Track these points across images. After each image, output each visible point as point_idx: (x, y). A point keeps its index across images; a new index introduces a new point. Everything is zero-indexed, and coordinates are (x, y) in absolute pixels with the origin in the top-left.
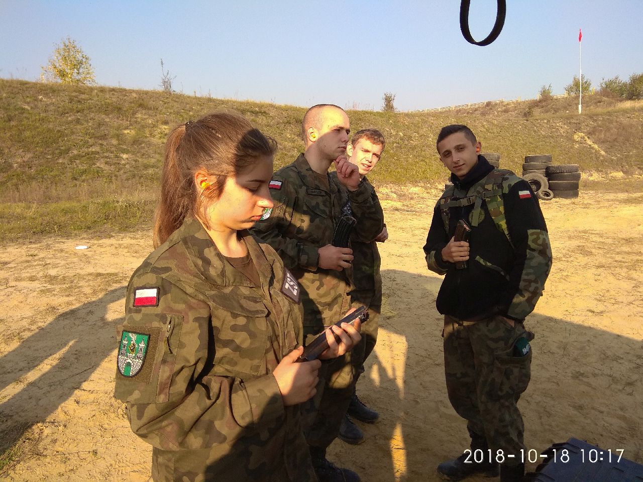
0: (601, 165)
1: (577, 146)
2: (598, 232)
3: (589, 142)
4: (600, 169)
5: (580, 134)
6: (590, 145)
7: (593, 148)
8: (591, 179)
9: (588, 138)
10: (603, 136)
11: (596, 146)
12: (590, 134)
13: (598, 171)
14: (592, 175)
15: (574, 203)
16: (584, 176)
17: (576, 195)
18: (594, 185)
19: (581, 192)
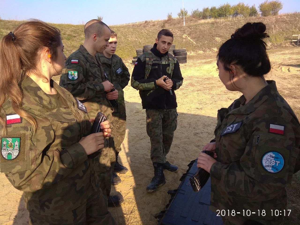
0: (195, 48)
1: (184, 40)
2: (196, 76)
3: (189, 38)
4: (194, 50)
5: (185, 35)
6: (189, 40)
8: (191, 54)
9: (189, 37)
10: (194, 35)
11: (192, 40)
12: (189, 35)
13: (193, 51)
14: (191, 53)
15: (185, 65)
16: (188, 53)
17: (186, 62)
18: (192, 57)
19: (188, 60)
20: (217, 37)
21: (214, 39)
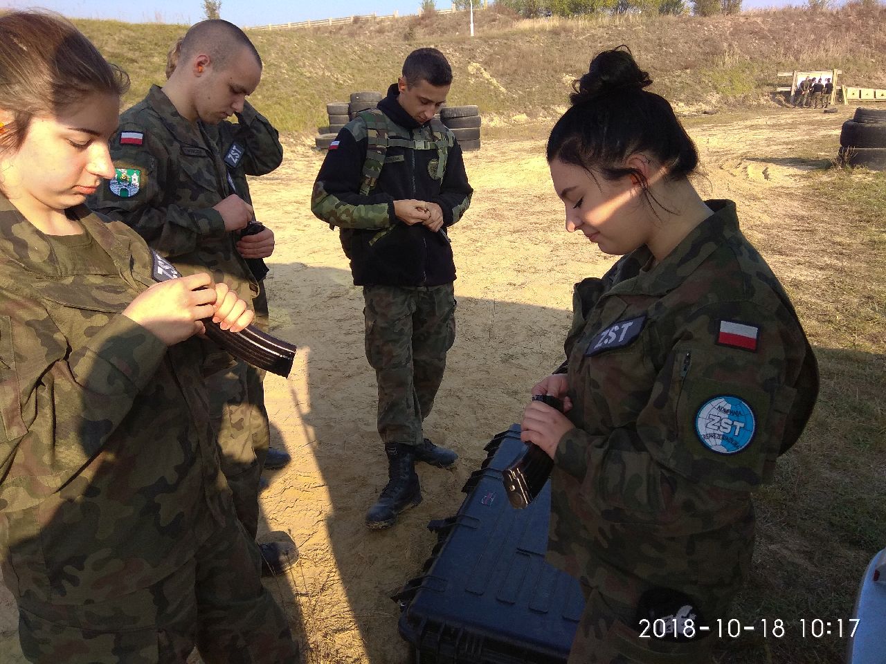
0: (502, 106)
1: (472, 81)
2: (508, 191)
3: (486, 75)
4: (501, 111)
5: (474, 64)
6: (487, 80)
7: (490, 83)
8: (492, 124)
9: (485, 70)
10: (501, 66)
11: (494, 81)
12: (487, 64)
13: (499, 114)
14: (492, 120)
15: (476, 157)
16: (484, 121)
17: (477, 146)
18: (495, 133)
19: (483, 141)
20: (567, 73)
21: (559, 80)
